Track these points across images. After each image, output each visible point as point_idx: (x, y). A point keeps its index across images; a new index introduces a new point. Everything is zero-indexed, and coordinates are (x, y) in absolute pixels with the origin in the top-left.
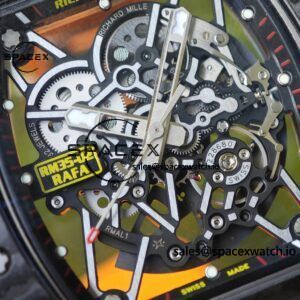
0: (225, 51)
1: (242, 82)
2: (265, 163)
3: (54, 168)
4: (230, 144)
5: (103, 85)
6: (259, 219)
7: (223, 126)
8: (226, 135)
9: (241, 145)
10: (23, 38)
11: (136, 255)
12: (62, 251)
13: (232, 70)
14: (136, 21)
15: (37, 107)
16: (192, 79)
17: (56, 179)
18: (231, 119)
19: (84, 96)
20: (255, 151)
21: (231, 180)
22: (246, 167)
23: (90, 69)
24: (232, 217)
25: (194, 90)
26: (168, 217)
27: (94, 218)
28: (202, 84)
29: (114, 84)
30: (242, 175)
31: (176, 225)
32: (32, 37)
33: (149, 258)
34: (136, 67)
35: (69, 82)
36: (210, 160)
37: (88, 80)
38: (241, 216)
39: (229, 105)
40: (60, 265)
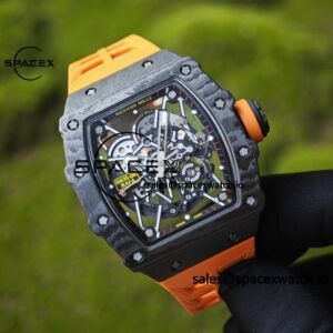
0: (186, 127)
1: (194, 139)
2: (206, 171)
3: (121, 181)
4: (192, 165)
5: (138, 145)
6: (205, 195)
7: (188, 158)
8: (189, 162)
9: (196, 165)
10: (104, 128)
11: (156, 212)
12: (128, 214)
13: (190, 134)
14: (149, 117)
15: (112, 156)
16: (173, 140)
17: (123, 185)
18: (191, 155)
19: (130, 150)
20: (202, 168)
21: (193, 180)
22: (199, 174)
23: (132, 139)
24: (194, 195)
25: (175, 144)
26: (168, 197)
27: (139, 200)
28: (178, 141)
29: (142, 145)
30: (197, 178)
31: (172, 199)
32: (107, 128)
33: (163, 214)
34: (150, 137)
35: (124, 145)
36: (183, 173)
37: (131, 143)
38: (198, 194)
39: (190, 149)
40: (128, 220)
